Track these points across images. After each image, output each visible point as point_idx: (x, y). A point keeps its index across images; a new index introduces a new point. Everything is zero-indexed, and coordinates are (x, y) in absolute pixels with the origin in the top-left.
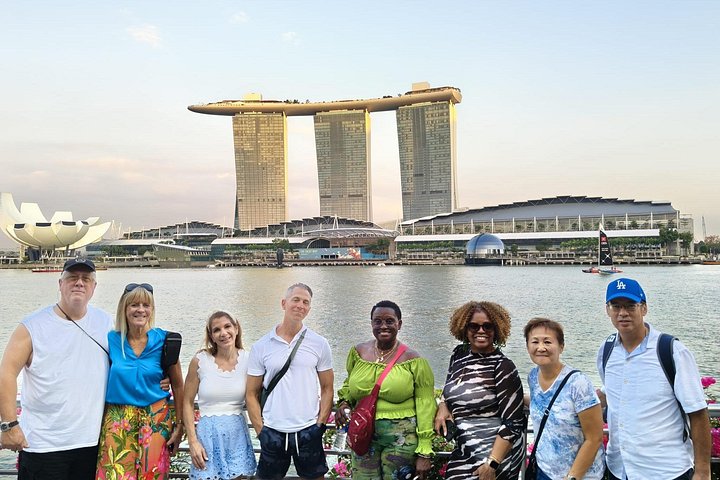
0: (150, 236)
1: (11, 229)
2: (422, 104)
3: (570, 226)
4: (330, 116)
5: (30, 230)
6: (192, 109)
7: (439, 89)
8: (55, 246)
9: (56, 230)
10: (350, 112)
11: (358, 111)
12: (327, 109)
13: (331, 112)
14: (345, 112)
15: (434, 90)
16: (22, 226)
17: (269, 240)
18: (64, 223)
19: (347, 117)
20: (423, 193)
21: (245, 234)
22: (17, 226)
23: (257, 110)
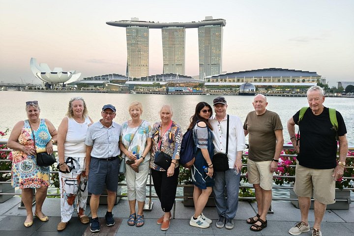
0: (96, 79)
1: (39, 75)
2: (209, 26)
3: (277, 80)
4: (169, 30)
5: (48, 76)
6: (108, 23)
7: (217, 20)
8: (58, 83)
9: (60, 76)
10: (178, 28)
11: (181, 28)
12: (167, 26)
13: (169, 28)
14: (175, 27)
15: (215, 20)
16: (44, 73)
17: (151, 83)
18: (63, 73)
19: (176, 30)
20: (209, 64)
21: (138, 80)
22: (42, 73)
23: (137, 25)
